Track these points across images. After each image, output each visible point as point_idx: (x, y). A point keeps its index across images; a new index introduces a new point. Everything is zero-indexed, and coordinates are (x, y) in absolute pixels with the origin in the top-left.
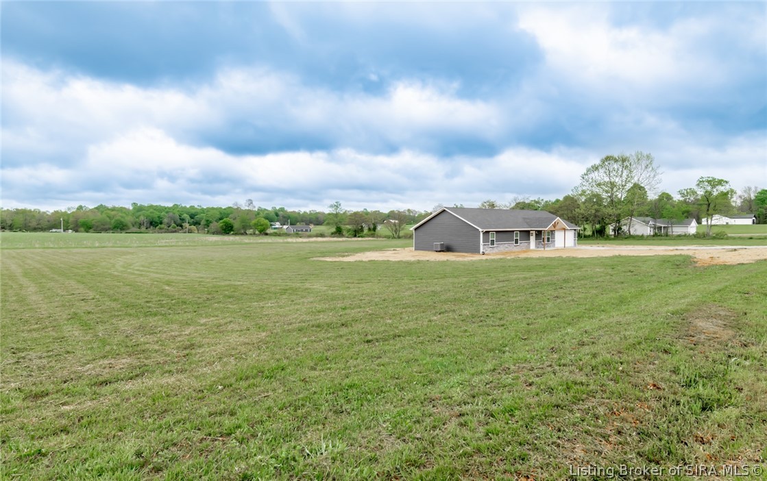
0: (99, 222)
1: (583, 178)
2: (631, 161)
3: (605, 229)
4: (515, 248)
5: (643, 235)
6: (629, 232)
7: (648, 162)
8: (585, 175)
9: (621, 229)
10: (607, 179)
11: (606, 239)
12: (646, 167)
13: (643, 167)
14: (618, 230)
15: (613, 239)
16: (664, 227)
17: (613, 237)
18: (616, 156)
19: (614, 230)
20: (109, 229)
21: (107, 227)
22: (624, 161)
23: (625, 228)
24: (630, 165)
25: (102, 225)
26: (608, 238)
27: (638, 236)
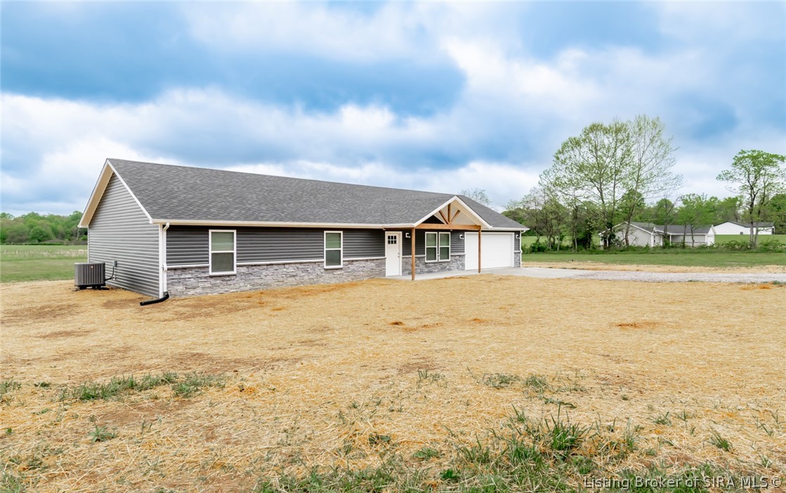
0: (15, 231)
1: (558, 158)
2: (631, 130)
3: (590, 237)
4: (327, 276)
5: (647, 246)
6: (627, 241)
7: (654, 133)
8: (560, 153)
9: (614, 236)
10: (593, 161)
11: (591, 253)
12: (652, 141)
13: (648, 141)
14: (610, 238)
15: (603, 253)
16: (672, 236)
17: (602, 249)
18: (606, 125)
19: (604, 238)
20: (26, 240)
21: (24, 237)
22: (618, 131)
23: (620, 236)
24: (628, 137)
25: (19, 235)
26: (595, 250)
27: (640, 247)
